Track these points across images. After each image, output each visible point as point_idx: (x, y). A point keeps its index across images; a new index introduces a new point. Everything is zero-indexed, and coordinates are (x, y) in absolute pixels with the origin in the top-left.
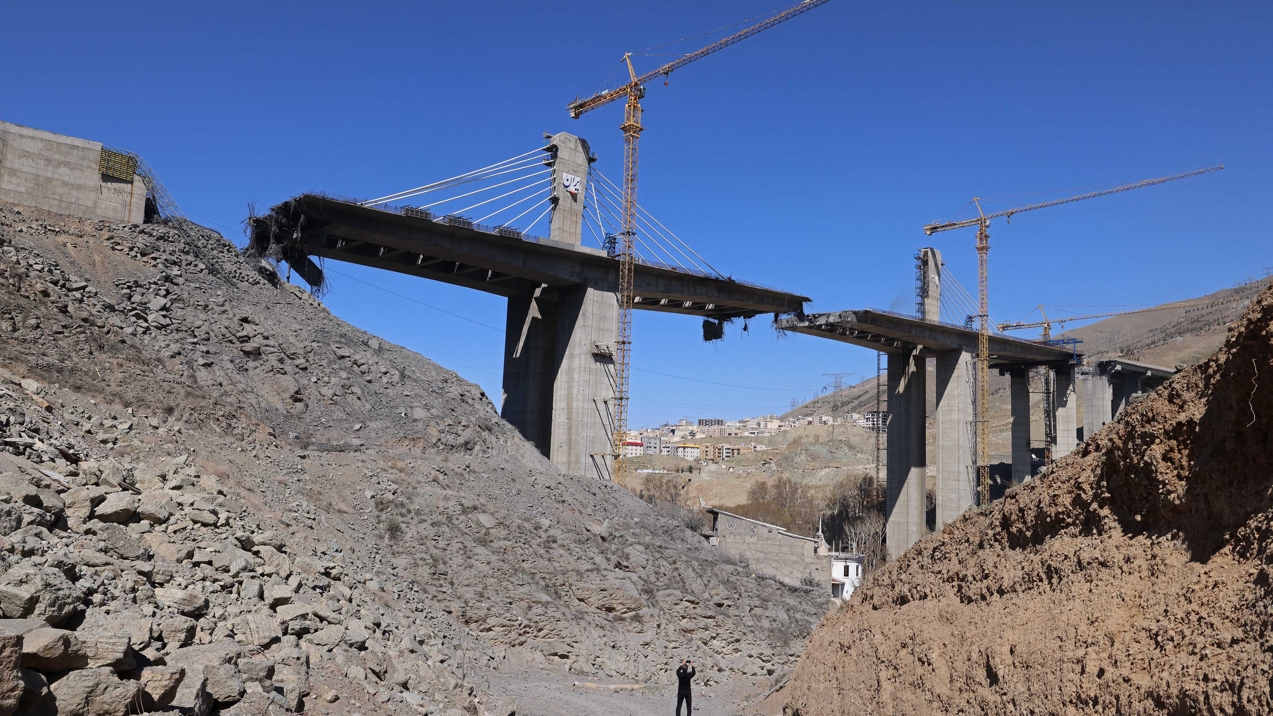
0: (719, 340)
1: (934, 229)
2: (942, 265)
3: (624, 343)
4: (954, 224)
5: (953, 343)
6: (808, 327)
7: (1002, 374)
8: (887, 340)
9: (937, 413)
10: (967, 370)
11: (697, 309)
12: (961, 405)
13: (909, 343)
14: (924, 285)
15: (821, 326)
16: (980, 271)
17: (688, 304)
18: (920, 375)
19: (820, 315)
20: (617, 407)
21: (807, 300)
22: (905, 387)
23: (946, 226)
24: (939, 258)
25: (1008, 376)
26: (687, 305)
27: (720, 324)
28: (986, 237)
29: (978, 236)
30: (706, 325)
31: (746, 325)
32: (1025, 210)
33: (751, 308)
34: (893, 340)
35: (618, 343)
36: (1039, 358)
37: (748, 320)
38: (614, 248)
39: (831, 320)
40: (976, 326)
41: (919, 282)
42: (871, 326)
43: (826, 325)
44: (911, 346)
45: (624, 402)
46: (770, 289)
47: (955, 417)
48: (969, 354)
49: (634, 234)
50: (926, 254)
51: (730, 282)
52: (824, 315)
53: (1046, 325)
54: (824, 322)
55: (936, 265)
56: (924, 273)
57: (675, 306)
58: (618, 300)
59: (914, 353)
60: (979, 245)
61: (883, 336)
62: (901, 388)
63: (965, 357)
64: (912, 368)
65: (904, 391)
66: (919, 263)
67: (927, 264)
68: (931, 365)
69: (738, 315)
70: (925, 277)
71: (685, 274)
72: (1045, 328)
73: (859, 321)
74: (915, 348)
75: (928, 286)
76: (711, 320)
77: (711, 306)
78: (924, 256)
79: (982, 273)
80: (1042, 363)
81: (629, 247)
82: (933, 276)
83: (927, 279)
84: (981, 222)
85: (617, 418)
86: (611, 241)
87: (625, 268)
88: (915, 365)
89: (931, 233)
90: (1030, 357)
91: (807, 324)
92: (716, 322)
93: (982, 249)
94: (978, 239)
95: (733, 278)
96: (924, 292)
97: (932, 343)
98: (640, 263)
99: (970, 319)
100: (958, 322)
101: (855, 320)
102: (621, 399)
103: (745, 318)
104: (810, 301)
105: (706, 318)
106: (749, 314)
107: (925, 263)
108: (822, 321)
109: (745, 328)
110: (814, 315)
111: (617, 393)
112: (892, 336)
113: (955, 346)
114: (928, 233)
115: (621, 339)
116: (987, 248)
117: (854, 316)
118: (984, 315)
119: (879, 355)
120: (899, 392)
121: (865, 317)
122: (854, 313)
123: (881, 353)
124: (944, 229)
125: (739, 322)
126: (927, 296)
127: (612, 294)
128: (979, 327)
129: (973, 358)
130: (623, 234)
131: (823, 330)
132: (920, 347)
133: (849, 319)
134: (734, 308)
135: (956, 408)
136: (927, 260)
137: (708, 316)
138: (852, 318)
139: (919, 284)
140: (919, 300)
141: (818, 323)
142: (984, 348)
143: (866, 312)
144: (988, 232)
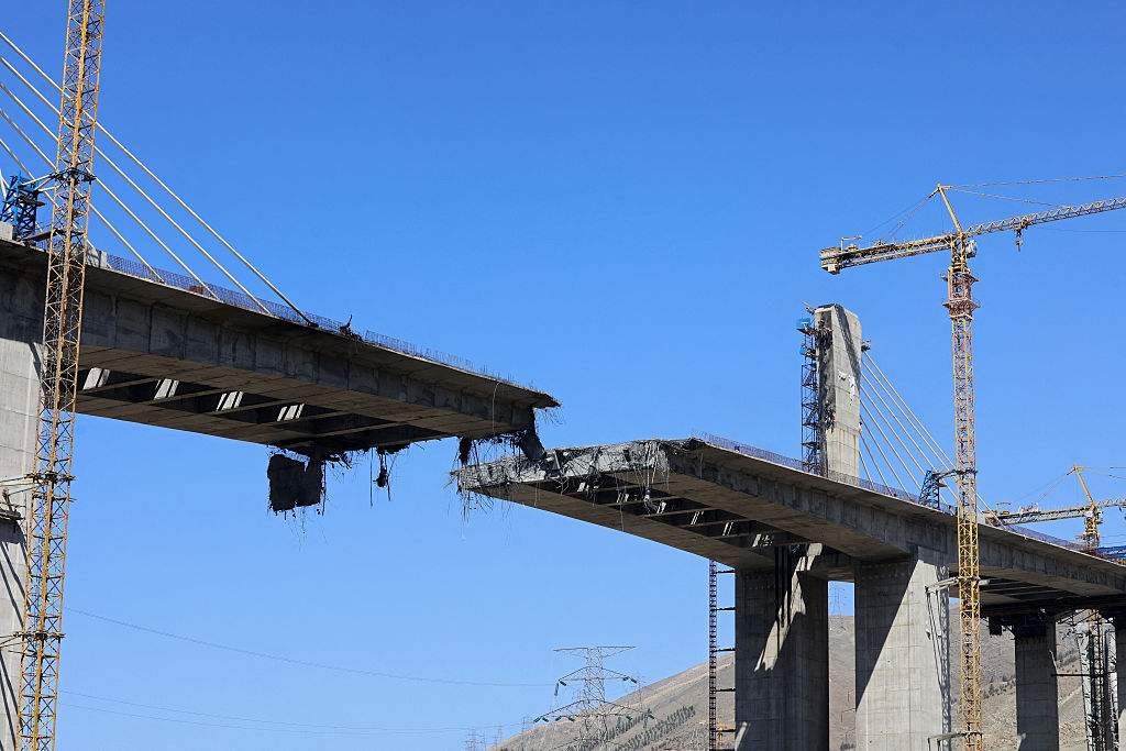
0: (311, 509)
1: (846, 258)
2: (864, 349)
3: (52, 477)
4: (893, 248)
5: (893, 539)
6: (544, 486)
7: (995, 630)
8: (737, 528)
9: (859, 716)
10: (929, 607)
11: (255, 419)
12: (916, 695)
13: (790, 536)
14: (822, 397)
15: (576, 480)
16: (955, 363)
17: (230, 401)
18: (815, 623)
19: (576, 453)
20: (28, 660)
21: (546, 401)
22: (780, 653)
23: (874, 252)
24: (856, 330)
25: (1008, 637)
26: (228, 405)
27: (316, 465)
28: (969, 279)
29: (950, 278)
30: (277, 468)
31: (383, 471)
32: (1056, 218)
33: (400, 419)
34: (754, 527)
35: (36, 478)
36: (1081, 587)
37: (389, 458)
38: (33, 218)
39: (604, 464)
40: (948, 498)
41: (808, 391)
42: (704, 483)
43: (590, 480)
44: (793, 547)
45: (49, 647)
46: (454, 365)
47: (902, 727)
48: (933, 568)
49: (89, 178)
50: (826, 318)
51: (346, 338)
52: (584, 451)
53: (1089, 514)
54: (585, 472)
55: (850, 348)
56: (824, 366)
57: (195, 408)
58: (37, 365)
59: (801, 566)
60: (952, 300)
61: (729, 516)
62: (769, 657)
63: (924, 574)
64: (798, 605)
65: (777, 663)
66: (811, 341)
67: (830, 344)
68: (842, 597)
69: (361, 444)
70: (824, 378)
71: (225, 308)
72: (1089, 520)
73: (675, 468)
74: (803, 552)
75: (833, 400)
76: (290, 454)
77: (292, 413)
78: (822, 324)
79: (961, 368)
80: (1085, 602)
81: (75, 214)
82: (843, 375)
83: (829, 382)
84: (954, 243)
85: (28, 691)
86: (27, 200)
87: (61, 271)
88: (803, 595)
89: (838, 268)
90: (1061, 584)
91: (541, 476)
92: (304, 459)
93: (958, 308)
94: (950, 286)
95: (354, 329)
96: (822, 414)
97: (843, 537)
98: (104, 264)
99: (935, 480)
100: (905, 484)
101: (664, 464)
102: (42, 636)
103: (380, 451)
104: (554, 404)
105: (277, 450)
106: (392, 439)
107: (825, 341)
108: (579, 468)
109: (382, 480)
110: (559, 453)
111: (29, 622)
112: (751, 517)
113: (901, 546)
114: (832, 268)
115: (42, 468)
116: (971, 308)
117: (662, 453)
118: (970, 471)
119: (713, 574)
120: (763, 665)
121: (691, 456)
122: (665, 446)
123: (720, 567)
124: (868, 258)
125: (366, 462)
126: (831, 424)
127: (23, 347)
128: (955, 500)
129: (941, 577)
130: (59, 177)
131: (582, 496)
132: (815, 549)
133: (651, 462)
134: (355, 419)
135: (905, 703)
136: (830, 334)
137: (281, 444)
138: (659, 460)
139: (810, 395)
140: (810, 434)
141: (569, 474)
142: (969, 554)
143: (693, 444)
144: (971, 267)
